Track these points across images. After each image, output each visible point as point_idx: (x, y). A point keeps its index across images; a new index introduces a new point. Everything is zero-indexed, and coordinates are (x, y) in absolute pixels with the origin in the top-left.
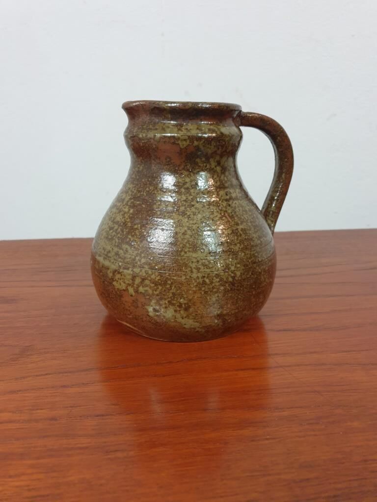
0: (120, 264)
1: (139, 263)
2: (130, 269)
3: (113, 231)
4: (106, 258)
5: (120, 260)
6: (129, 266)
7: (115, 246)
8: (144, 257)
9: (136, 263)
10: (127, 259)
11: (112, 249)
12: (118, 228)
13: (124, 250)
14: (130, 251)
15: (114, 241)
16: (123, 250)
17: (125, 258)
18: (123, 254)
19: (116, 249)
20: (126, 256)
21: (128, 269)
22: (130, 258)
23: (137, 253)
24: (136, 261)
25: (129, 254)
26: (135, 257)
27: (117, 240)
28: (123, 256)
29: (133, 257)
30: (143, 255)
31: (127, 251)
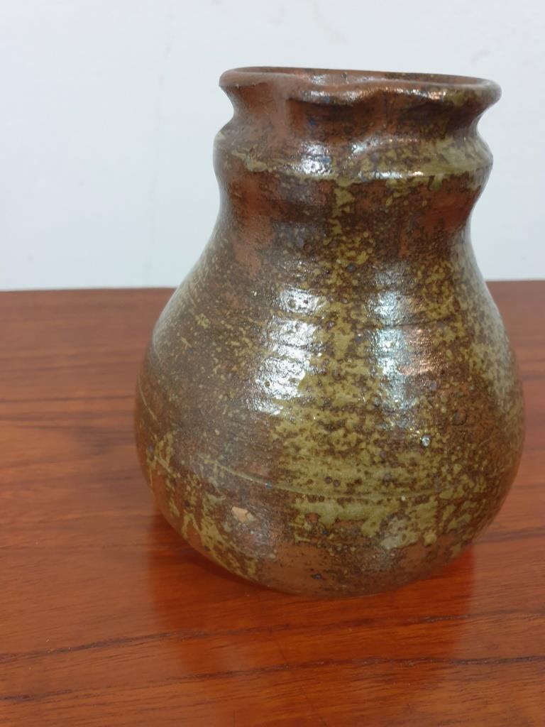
0: (403, 498)
1: (449, 478)
2: (432, 499)
3: (348, 432)
4: (349, 500)
5: (400, 490)
6: (428, 492)
7: (374, 463)
8: (457, 461)
9: (444, 479)
10: (420, 480)
11: (366, 473)
12: (363, 421)
13: (407, 465)
14: (424, 462)
15: (364, 453)
16: (403, 465)
17: (415, 481)
18: (407, 475)
19: (380, 472)
20: (415, 475)
21: (426, 500)
22: (428, 476)
23: (442, 459)
24: (444, 475)
25: (424, 469)
26: (439, 469)
27: (373, 449)
28: (406, 479)
29: (435, 471)
30: (454, 458)
31: (414, 464)
